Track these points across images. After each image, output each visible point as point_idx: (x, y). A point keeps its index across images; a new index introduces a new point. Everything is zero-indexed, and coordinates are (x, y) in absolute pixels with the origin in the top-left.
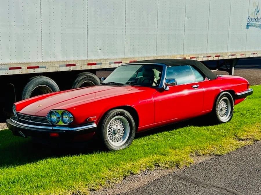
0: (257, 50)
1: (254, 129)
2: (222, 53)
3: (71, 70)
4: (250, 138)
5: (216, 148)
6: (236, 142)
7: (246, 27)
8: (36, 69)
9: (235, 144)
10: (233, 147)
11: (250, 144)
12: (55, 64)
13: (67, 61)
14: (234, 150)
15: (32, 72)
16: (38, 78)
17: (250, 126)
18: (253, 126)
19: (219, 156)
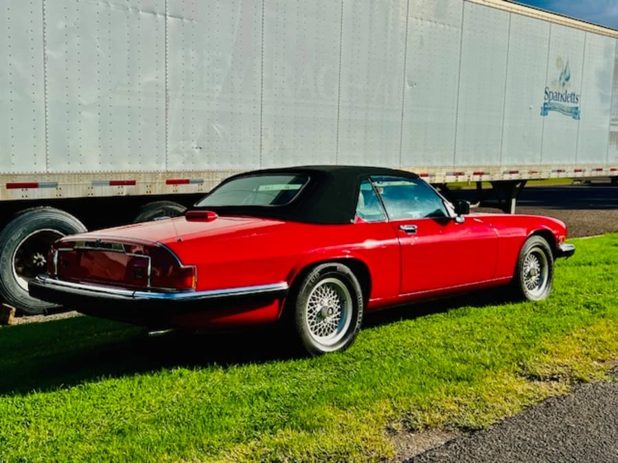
0: (566, 162)
1: (570, 346)
2: (489, 167)
3: (124, 194)
4: (562, 374)
5: (466, 405)
6: (522, 386)
7: (540, 111)
8: (30, 190)
9: (520, 392)
10: (513, 403)
11: (561, 391)
12: (81, 178)
13: (112, 173)
14: (516, 411)
15: (19, 198)
16: (36, 211)
17: (560, 338)
18: (567, 337)
19: (473, 431)
